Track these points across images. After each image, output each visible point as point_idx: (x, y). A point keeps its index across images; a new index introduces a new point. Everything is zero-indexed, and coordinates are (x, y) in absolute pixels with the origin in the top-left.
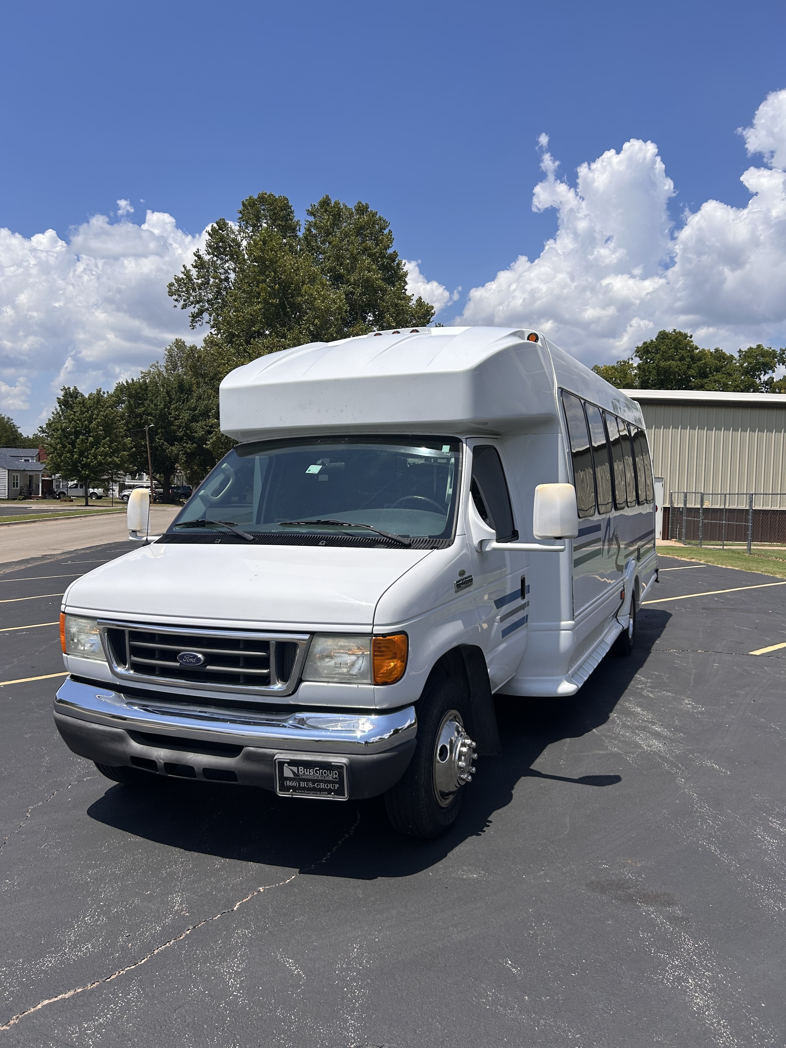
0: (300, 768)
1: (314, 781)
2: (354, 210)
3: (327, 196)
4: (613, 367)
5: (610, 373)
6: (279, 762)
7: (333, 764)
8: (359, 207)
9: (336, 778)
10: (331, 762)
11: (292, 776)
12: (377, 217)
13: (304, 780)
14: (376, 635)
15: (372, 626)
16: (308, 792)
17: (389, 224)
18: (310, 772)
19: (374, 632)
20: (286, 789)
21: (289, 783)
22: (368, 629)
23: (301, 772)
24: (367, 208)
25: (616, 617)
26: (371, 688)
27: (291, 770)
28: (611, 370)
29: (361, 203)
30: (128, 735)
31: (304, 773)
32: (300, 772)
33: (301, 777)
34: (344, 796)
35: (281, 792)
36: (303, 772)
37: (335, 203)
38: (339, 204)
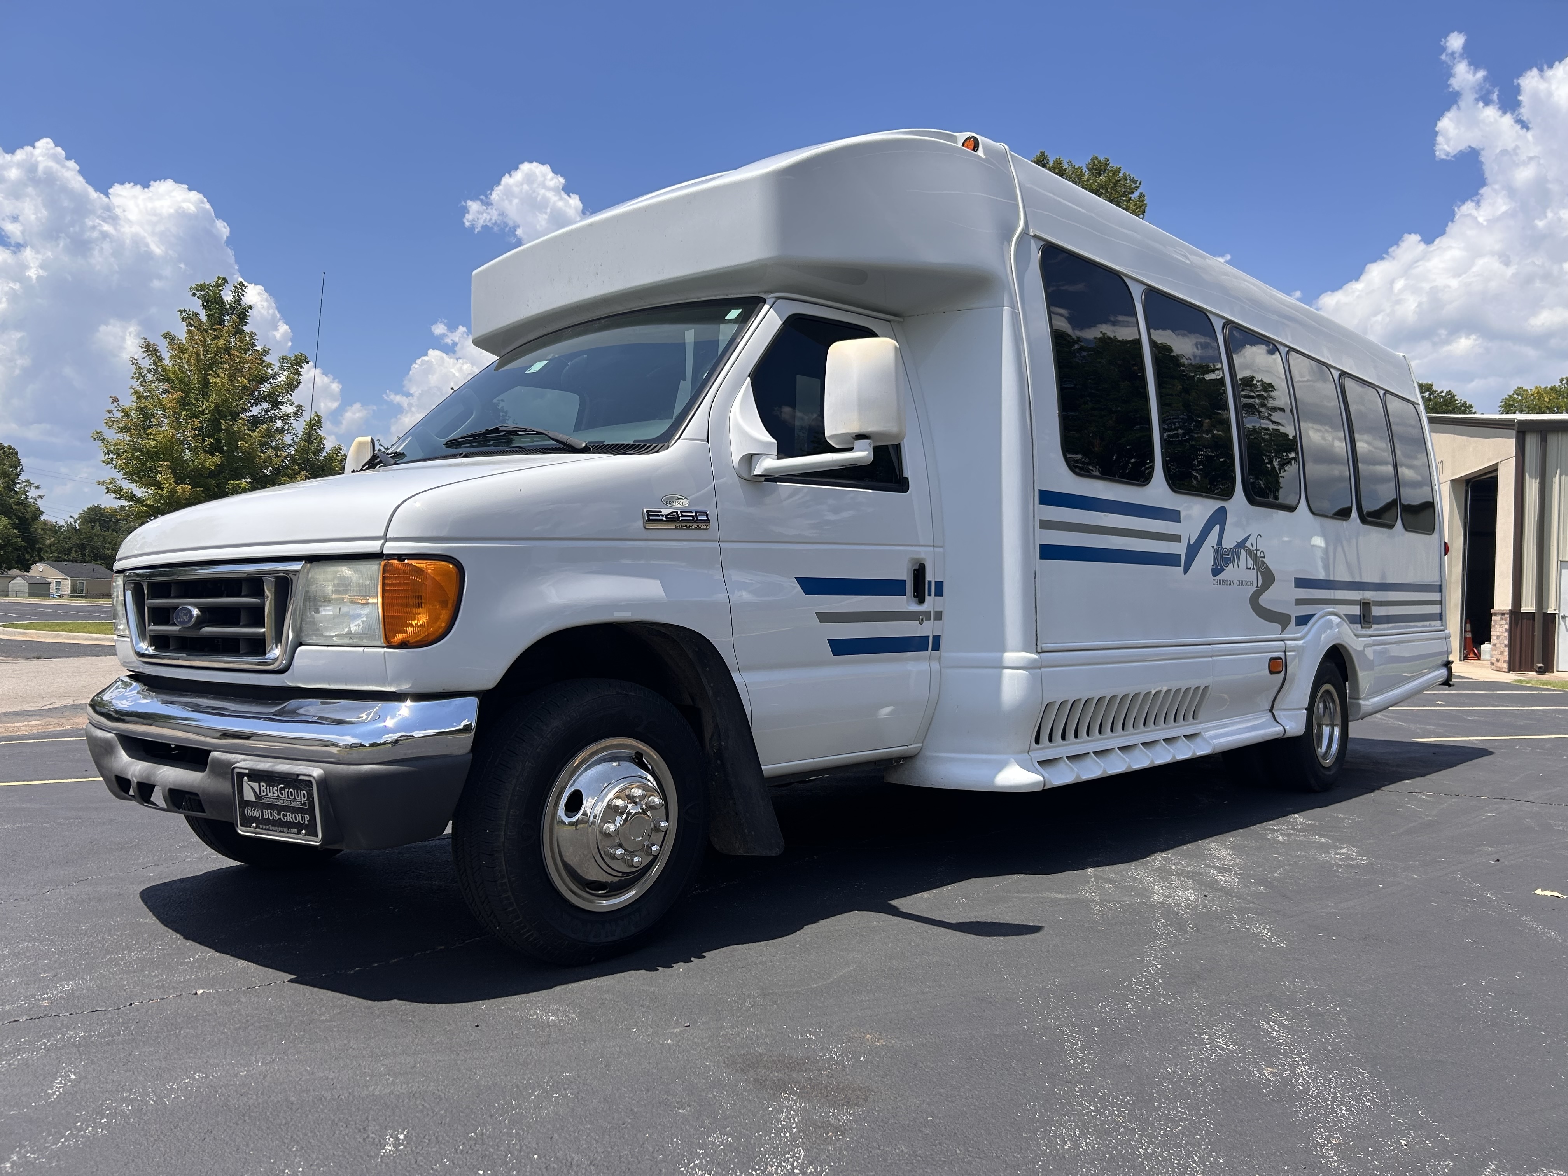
0: (262, 784)
1: (280, 809)
2: (1085, 169)
3: (1043, 153)
4: (1553, 389)
5: (1547, 399)
6: (238, 773)
7: (301, 777)
8: (1094, 164)
9: (305, 804)
10: (298, 775)
11: (253, 799)
12: (1121, 175)
13: (270, 807)
14: (390, 556)
15: (382, 542)
16: (274, 828)
17: (1140, 184)
18: (274, 793)
19: (385, 552)
20: (247, 822)
21: (251, 812)
22: (373, 546)
23: (264, 791)
24: (1107, 165)
25: (1271, 711)
26: (380, 652)
27: (252, 788)
28: (1549, 394)
29: (1097, 158)
30: (118, 743)
31: (267, 795)
32: (262, 794)
33: (263, 801)
34: (317, 836)
35: (244, 828)
36: (265, 793)
37: (1056, 162)
38: (1061, 163)
